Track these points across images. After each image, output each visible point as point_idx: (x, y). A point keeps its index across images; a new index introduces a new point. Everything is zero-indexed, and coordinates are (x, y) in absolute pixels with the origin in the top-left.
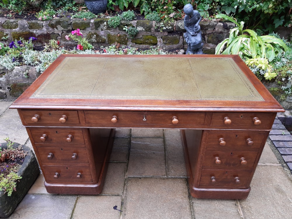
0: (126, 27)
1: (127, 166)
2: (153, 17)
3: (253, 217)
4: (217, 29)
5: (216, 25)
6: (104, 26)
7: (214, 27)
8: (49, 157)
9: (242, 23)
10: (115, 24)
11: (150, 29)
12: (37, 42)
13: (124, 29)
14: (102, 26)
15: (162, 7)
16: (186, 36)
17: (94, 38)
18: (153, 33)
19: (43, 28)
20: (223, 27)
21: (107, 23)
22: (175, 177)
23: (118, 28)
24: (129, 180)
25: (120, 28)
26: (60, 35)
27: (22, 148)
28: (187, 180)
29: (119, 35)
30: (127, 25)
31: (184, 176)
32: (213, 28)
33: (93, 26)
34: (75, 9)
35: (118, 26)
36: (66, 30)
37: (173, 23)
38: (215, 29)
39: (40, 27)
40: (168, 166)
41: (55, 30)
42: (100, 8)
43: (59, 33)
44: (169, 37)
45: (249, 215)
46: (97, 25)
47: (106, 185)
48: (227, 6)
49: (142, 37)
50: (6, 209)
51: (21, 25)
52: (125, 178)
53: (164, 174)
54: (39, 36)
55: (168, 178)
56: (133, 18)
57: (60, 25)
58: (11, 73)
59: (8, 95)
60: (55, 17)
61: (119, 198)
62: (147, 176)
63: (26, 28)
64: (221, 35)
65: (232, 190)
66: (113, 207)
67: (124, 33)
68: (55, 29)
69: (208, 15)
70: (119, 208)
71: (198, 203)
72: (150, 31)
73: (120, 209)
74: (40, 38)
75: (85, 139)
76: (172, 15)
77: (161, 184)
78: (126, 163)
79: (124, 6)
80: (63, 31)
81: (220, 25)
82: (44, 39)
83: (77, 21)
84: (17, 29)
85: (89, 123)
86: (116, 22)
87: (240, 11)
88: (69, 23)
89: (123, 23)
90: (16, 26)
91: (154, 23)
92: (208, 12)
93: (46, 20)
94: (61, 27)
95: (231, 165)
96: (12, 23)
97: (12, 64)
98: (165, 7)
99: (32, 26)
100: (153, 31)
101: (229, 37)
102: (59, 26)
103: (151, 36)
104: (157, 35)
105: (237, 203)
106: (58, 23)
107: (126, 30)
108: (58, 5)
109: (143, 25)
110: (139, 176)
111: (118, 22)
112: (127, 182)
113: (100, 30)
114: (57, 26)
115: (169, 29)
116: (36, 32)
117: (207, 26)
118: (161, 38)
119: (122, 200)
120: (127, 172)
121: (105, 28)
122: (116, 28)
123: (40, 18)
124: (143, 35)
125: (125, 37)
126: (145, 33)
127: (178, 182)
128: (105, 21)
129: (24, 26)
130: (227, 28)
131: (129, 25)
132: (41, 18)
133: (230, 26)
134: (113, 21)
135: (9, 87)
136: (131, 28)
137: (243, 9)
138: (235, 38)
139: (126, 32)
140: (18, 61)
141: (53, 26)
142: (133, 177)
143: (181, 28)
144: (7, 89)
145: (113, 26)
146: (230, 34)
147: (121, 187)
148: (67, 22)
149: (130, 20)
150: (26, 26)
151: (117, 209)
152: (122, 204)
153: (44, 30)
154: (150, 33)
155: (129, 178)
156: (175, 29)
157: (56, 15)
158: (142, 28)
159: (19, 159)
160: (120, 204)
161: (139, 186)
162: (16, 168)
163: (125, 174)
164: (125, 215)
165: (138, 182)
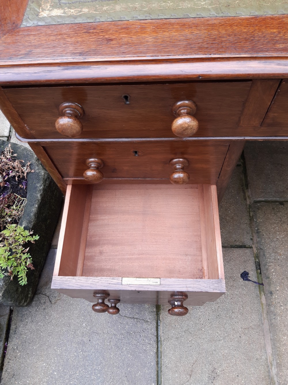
1: (246, 174)
24: (258, 209)
27: (15, 155)
50: (22, 299)
52: (248, 203)
61: (247, 252)
66: (239, 275)
70: (253, 275)
73: (255, 280)
78: (240, 165)
110: (278, 199)
112: (255, 215)
119: (257, 256)
120: (247, 188)
142: (266, 201)
147: (245, 227)
151: (250, 280)
152: (258, 266)
155: (256, 202)
159: (15, 181)
160: (254, 268)
161: (284, 222)
162: (14, 207)
163: (245, 193)
164: (271, 293)
165: (279, 214)
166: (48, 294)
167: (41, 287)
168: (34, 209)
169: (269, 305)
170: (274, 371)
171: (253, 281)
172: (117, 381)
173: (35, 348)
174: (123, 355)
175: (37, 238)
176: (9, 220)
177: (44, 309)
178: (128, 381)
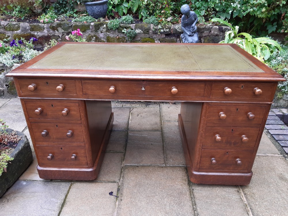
0: (125, 29)
1: (124, 155)
2: (151, 21)
3: (257, 203)
4: (212, 32)
5: (212, 28)
6: (104, 28)
7: (210, 29)
8: (43, 134)
9: (237, 27)
10: (115, 27)
11: (148, 31)
12: (38, 44)
13: (123, 31)
14: (101, 29)
15: (159, 12)
16: (183, 37)
17: (94, 41)
18: (151, 35)
19: (44, 30)
20: (219, 30)
21: (107, 26)
22: (174, 165)
23: (117, 31)
24: (126, 168)
25: (119, 30)
26: (61, 37)
27: (16, 133)
28: (186, 168)
29: (118, 37)
30: (125, 28)
31: (183, 164)
32: (209, 31)
33: (92, 28)
34: (76, 16)
35: (117, 29)
36: (67, 32)
37: (170, 26)
38: (211, 31)
39: (41, 29)
40: (166, 155)
41: (55, 33)
42: (100, 12)
43: (60, 36)
44: (166, 40)
45: (253, 201)
46: (97, 27)
47: (102, 172)
48: (222, 12)
49: (140, 40)
51: (23, 27)
52: (122, 166)
53: (163, 162)
54: (40, 38)
55: (166, 167)
56: (132, 22)
57: (61, 27)
58: (10, 70)
59: (6, 92)
60: (56, 21)
61: (116, 184)
62: (145, 165)
63: (28, 30)
64: (217, 37)
65: (233, 174)
66: (109, 193)
67: (122, 35)
68: (56, 31)
69: (204, 20)
70: (115, 193)
71: (198, 190)
72: (148, 34)
73: (116, 195)
74: (41, 40)
75: (81, 114)
76: (169, 19)
77: (159, 171)
78: (123, 152)
79: (123, 12)
80: (64, 33)
81: (216, 28)
82: (44, 41)
83: (77, 24)
84: (19, 31)
85: (85, 94)
86: (116, 25)
87: (234, 16)
88: (70, 25)
89: (122, 26)
90: (18, 28)
91: (152, 26)
92: (204, 18)
93: (48, 23)
94: (62, 29)
95: (232, 144)
96: (14, 25)
97: (12, 61)
98: (163, 11)
99: (33, 28)
100: (151, 34)
101: (224, 40)
102: (60, 29)
103: (149, 39)
104: (155, 38)
105: (240, 190)
106: (59, 25)
107: (125, 32)
108: (60, 12)
109: (141, 28)
110: (136, 165)
111: (117, 25)
112: (124, 170)
113: (99, 32)
114: (58, 29)
115: (167, 31)
116: (37, 33)
117: (203, 29)
118: (159, 40)
119: (119, 186)
120: (123, 161)
121: (104, 30)
122: (115, 31)
123: (41, 21)
124: (141, 38)
125: (123, 39)
126: (143, 36)
127: (177, 170)
128: (105, 24)
129: (25, 28)
130: (222, 31)
131: (128, 27)
132: (43, 21)
133: (225, 29)
134: (112, 23)
135: (7, 84)
136: (129, 30)
137: (237, 15)
138: (230, 40)
139: (125, 34)
140: (18, 58)
141: (54, 28)
142: (131, 166)
143: (178, 30)
144: (5, 87)
145: (112, 29)
146: (226, 36)
147: (118, 174)
148: (68, 24)
149: (128, 24)
150: (28, 28)
151: (113, 195)
152: (118, 190)
153: (45, 32)
154: (148, 36)
155: (126, 166)
156: (172, 31)
157: (58, 20)
158: (141, 30)
159: (12, 143)
160: (116, 190)
161: (136, 173)
163: (122, 162)
164: (121, 200)
165: (135, 170)
166: (8, 198)
167: (6, 196)
168: (16, 152)
169: (119, 205)
175: (13, 159)
177: (3, 204)
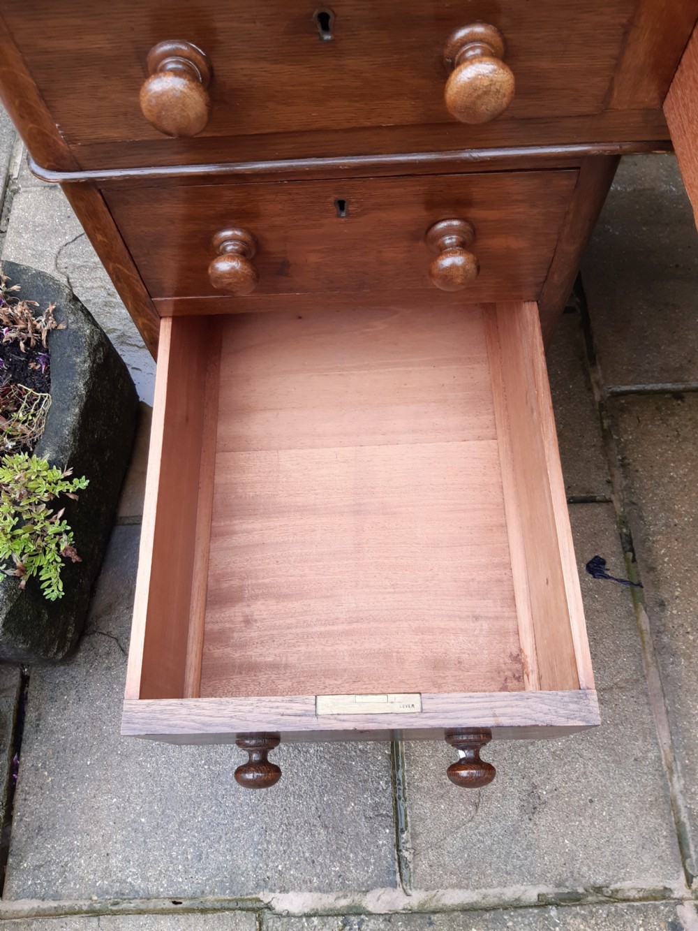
1: (588, 329)
24: (622, 411)
27: (15, 288)
50: (52, 641)
52: (597, 398)
61: (603, 512)
66: (584, 565)
70: (615, 566)
73: (623, 576)
78: (574, 310)
110: (669, 386)
112: (615, 424)
119: (623, 522)
120: (594, 364)
142: (639, 393)
147: (594, 453)
151: (607, 577)
152: (628, 544)
155: (617, 395)
159: (19, 353)
160: (617, 548)
161: (685, 439)
162: (21, 415)
163: (588, 376)
164: (662, 604)
165: (672, 422)
166: (115, 633)
167: (98, 617)
168: (71, 417)
169: (658, 633)
170: (677, 785)
171: (617, 580)
172: (297, 829)
173: (89, 763)
174: (310, 767)
175: (83, 483)
176: (10, 445)
177: (109, 668)
178: (326, 827)
